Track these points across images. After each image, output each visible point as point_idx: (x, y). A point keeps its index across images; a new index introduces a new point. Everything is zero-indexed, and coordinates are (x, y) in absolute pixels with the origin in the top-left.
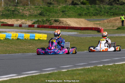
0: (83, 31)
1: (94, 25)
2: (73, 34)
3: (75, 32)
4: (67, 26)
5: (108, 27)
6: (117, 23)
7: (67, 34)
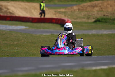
0: (35, 24)
1: (55, 14)
2: (19, 29)
3: (22, 25)
4: (9, 15)
5: (80, 18)
6: (96, 12)
7: (8, 28)
